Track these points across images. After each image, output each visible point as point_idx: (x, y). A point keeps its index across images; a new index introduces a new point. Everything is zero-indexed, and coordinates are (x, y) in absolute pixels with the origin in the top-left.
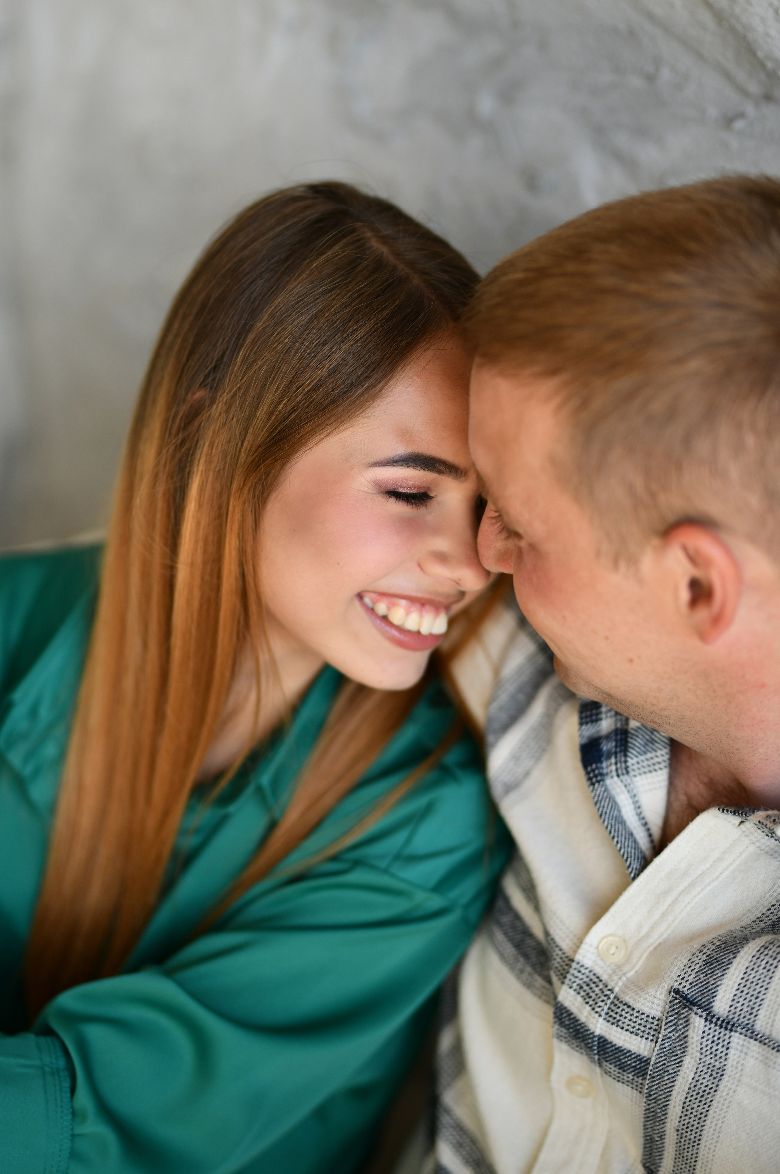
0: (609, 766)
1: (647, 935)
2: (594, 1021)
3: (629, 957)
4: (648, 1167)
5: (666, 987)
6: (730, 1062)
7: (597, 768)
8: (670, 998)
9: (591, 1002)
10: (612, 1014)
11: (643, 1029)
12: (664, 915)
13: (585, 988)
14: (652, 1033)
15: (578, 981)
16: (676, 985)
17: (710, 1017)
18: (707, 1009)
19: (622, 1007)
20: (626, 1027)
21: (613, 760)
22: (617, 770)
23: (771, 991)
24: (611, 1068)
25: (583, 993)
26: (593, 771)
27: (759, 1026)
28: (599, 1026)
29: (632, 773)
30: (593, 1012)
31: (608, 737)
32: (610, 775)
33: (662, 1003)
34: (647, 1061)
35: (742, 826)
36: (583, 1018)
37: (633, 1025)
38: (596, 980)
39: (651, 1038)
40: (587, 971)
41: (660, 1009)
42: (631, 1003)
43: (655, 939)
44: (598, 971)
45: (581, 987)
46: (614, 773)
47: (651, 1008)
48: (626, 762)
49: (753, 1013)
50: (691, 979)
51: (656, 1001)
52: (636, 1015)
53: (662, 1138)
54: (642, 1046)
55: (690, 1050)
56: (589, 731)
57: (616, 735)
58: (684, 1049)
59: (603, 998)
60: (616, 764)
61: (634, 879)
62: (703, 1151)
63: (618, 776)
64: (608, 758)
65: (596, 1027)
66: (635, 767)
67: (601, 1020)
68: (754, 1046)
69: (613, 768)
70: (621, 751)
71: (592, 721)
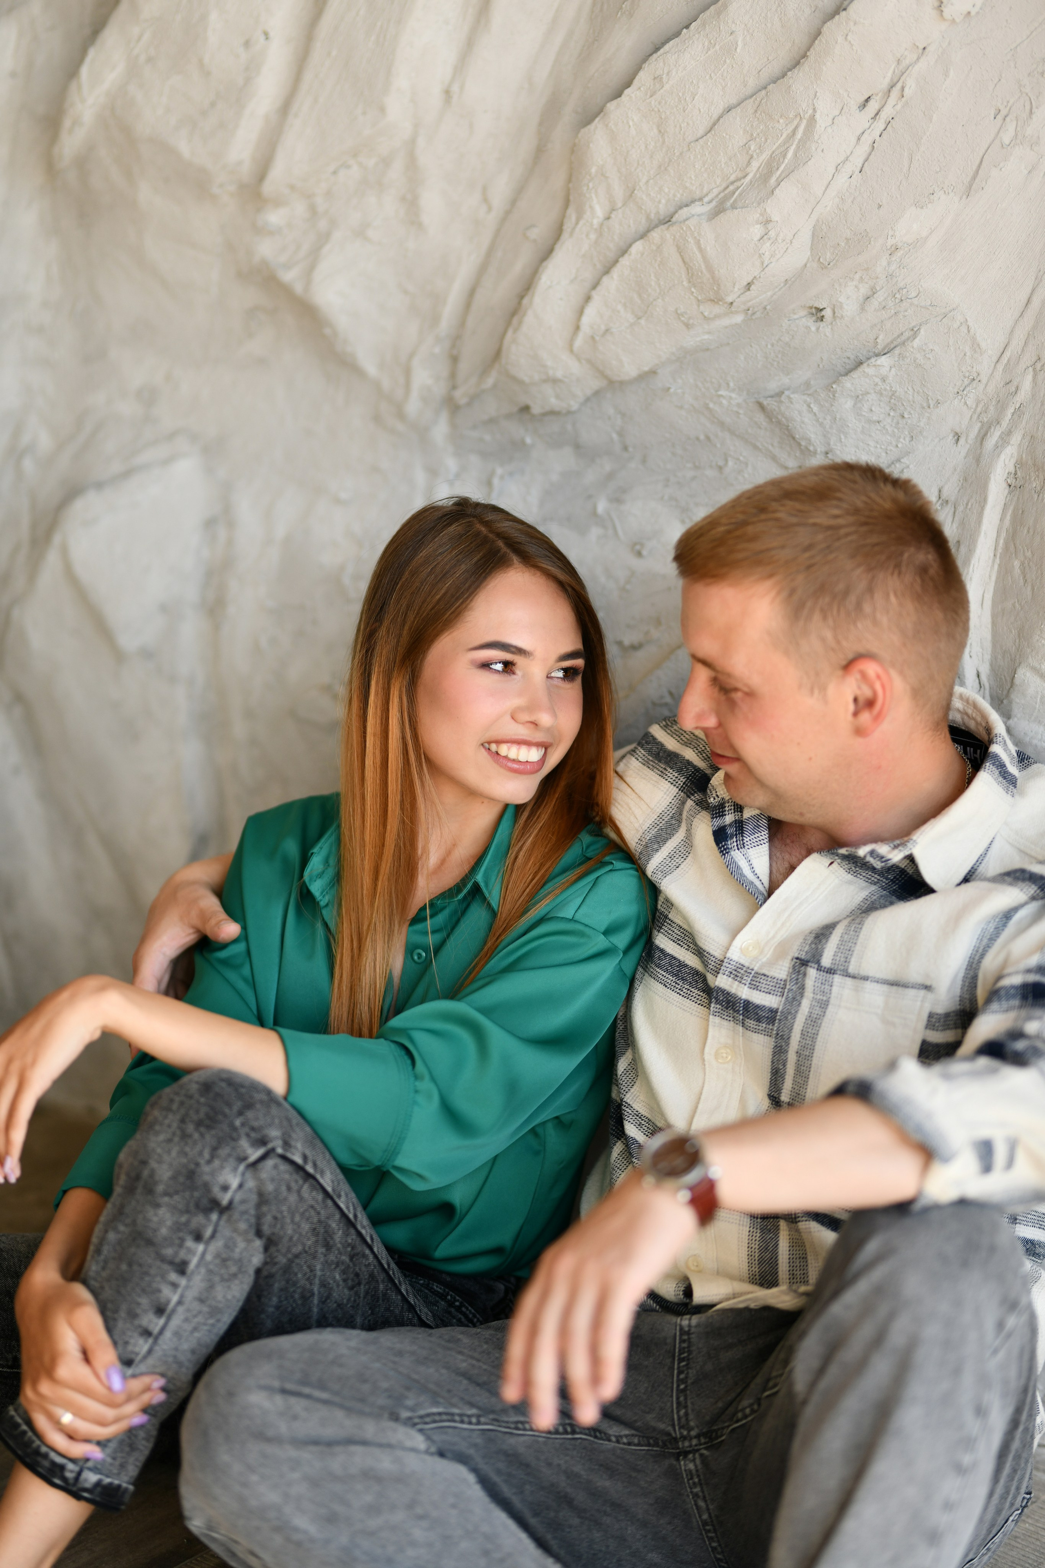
0: (732, 843)
1: (773, 937)
2: (741, 989)
3: (762, 952)
4: (773, 1096)
5: (790, 958)
6: (833, 995)
7: (725, 844)
8: (793, 963)
9: (739, 979)
10: (754, 983)
11: (774, 989)
12: (783, 924)
13: (734, 972)
14: (780, 990)
15: (729, 970)
16: (796, 955)
17: (820, 968)
18: (818, 962)
19: (760, 977)
20: (763, 990)
21: (735, 839)
22: (737, 845)
23: (858, 944)
24: (751, 1023)
25: (732, 976)
26: (723, 846)
27: (852, 969)
28: (745, 992)
29: (747, 847)
30: (741, 985)
31: (730, 825)
32: (733, 849)
33: (787, 969)
34: (776, 1011)
35: (830, 867)
36: (733, 991)
37: (767, 987)
38: (740, 966)
39: (779, 994)
40: (734, 963)
41: (786, 973)
42: (767, 973)
43: (778, 938)
44: (742, 961)
45: (731, 973)
46: (736, 848)
47: (780, 973)
48: (743, 840)
49: (847, 961)
50: (806, 949)
51: (783, 968)
52: (770, 980)
53: (784, 1065)
54: (773, 1001)
55: (806, 994)
56: (718, 822)
57: (736, 823)
58: (802, 995)
59: (747, 974)
60: (737, 841)
61: (761, 905)
62: (815, 1061)
63: (738, 849)
64: (732, 838)
65: (742, 992)
66: (748, 843)
67: (746, 987)
68: (849, 981)
69: (735, 844)
70: (739, 834)
71: (720, 816)
